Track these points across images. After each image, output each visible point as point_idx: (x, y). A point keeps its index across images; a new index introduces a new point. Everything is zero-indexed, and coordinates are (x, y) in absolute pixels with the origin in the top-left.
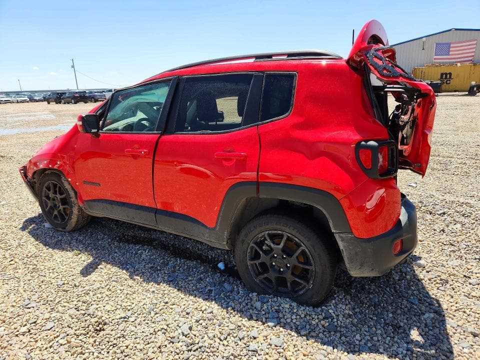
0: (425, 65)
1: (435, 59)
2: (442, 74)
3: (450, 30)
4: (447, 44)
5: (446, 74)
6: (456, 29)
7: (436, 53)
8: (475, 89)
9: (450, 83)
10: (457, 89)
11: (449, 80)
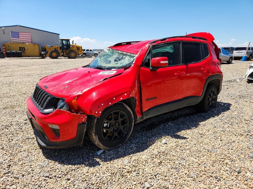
0: (9, 42)
1: (12, 40)
2: (20, 48)
3: (17, 26)
4: (17, 32)
5: (22, 48)
6: (20, 26)
7: (12, 37)
8: (44, 55)
9: (25, 53)
10: (29, 55)
11: (25, 51)
